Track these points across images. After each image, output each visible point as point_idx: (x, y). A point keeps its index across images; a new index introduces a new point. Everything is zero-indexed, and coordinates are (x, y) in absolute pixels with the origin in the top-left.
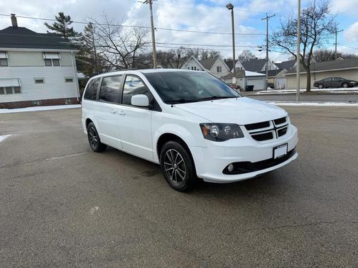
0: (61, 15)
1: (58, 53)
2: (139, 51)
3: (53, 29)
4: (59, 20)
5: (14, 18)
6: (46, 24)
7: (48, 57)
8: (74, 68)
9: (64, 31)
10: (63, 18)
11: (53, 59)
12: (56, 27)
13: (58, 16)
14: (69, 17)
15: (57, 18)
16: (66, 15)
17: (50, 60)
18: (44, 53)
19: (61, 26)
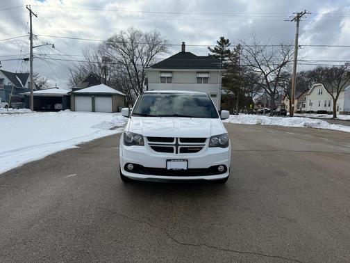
0: (222, 39)
1: (208, 72)
2: (284, 69)
3: (213, 51)
4: (220, 44)
5: (183, 45)
6: (209, 48)
7: (200, 76)
8: (219, 85)
9: (222, 53)
10: (223, 42)
11: (204, 78)
12: (216, 50)
13: (219, 40)
14: (228, 41)
15: (218, 42)
16: (226, 38)
17: (201, 78)
18: (198, 72)
19: (221, 49)
